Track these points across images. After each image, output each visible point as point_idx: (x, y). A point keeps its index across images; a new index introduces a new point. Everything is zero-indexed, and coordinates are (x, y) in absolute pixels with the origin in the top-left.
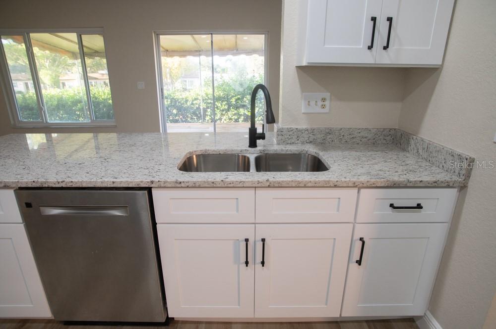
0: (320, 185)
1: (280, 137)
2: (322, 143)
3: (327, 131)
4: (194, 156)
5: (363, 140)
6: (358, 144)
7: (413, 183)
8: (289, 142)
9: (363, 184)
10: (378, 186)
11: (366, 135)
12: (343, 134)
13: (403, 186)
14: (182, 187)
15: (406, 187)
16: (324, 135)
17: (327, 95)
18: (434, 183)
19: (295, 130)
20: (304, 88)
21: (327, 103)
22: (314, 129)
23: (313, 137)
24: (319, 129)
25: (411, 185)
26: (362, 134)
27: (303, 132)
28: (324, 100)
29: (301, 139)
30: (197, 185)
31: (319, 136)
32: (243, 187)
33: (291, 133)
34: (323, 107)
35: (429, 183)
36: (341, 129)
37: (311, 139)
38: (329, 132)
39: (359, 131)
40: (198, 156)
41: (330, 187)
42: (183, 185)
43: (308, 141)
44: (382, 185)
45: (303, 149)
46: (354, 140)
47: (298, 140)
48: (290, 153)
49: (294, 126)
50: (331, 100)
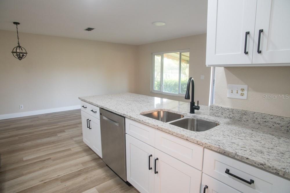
0: (179, 136)
1: (211, 111)
2: (239, 121)
3: (243, 112)
4: (162, 112)
5: (276, 125)
6: (270, 127)
7: (241, 157)
8: (217, 115)
9: (203, 144)
10: (213, 149)
11: (279, 122)
12: (256, 117)
13: (232, 156)
14: (131, 119)
15: (233, 158)
16: (240, 115)
17: (245, 87)
18: (261, 165)
19: (220, 108)
20: (229, 81)
21: (245, 92)
22: (233, 110)
23: (233, 115)
24: (237, 110)
25: (238, 158)
26: (274, 120)
27: (226, 110)
28: (243, 90)
29: (224, 115)
30: (135, 120)
31: (237, 115)
32: (149, 126)
33: (218, 109)
34: (242, 95)
35: (255, 163)
36: (255, 113)
37: (231, 116)
38: (245, 113)
39: (272, 117)
40: (164, 112)
41: (184, 139)
42: (131, 118)
43: (229, 117)
44: (216, 150)
45: (216, 120)
46: (267, 124)
47: (222, 115)
48: (209, 121)
49: (220, 105)
50: (248, 90)
